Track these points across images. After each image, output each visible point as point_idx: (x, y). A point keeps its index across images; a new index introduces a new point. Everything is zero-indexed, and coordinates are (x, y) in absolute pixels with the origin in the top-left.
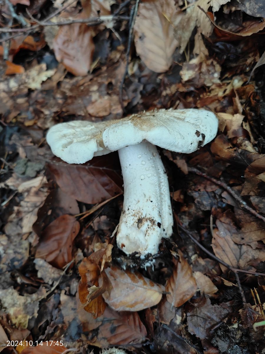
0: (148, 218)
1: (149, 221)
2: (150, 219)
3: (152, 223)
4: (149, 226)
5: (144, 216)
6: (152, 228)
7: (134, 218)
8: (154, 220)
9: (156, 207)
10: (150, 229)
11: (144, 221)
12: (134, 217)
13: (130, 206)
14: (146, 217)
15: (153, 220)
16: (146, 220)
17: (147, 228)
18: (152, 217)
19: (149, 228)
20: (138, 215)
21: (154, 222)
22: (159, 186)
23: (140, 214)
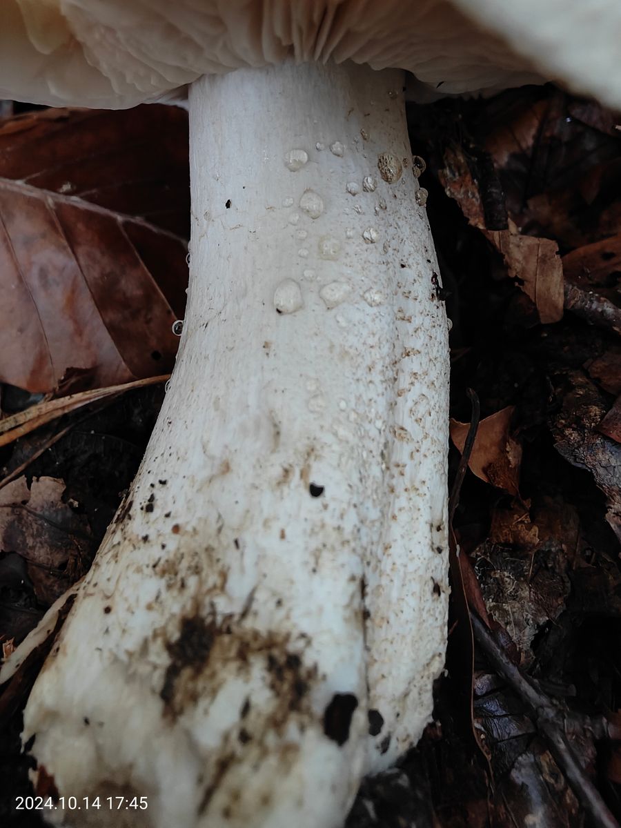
0: (256, 635)
1: (258, 666)
2: (276, 652)
3: (286, 687)
4: (252, 715)
5: (237, 609)
6: (271, 739)
7: (165, 595)
8: (308, 661)
9: (345, 543)
10: (253, 752)
11: (226, 661)
12: (163, 583)
13: (163, 483)
14: (249, 624)
15: (294, 661)
16: (243, 656)
17: (235, 735)
18: (295, 633)
19: (245, 737)
20: (192, 582)
21: (300, 689)
22: (390, 374)
23: (212, 579)
